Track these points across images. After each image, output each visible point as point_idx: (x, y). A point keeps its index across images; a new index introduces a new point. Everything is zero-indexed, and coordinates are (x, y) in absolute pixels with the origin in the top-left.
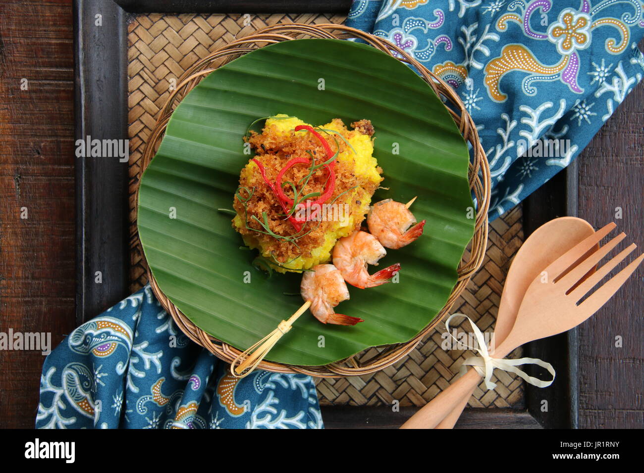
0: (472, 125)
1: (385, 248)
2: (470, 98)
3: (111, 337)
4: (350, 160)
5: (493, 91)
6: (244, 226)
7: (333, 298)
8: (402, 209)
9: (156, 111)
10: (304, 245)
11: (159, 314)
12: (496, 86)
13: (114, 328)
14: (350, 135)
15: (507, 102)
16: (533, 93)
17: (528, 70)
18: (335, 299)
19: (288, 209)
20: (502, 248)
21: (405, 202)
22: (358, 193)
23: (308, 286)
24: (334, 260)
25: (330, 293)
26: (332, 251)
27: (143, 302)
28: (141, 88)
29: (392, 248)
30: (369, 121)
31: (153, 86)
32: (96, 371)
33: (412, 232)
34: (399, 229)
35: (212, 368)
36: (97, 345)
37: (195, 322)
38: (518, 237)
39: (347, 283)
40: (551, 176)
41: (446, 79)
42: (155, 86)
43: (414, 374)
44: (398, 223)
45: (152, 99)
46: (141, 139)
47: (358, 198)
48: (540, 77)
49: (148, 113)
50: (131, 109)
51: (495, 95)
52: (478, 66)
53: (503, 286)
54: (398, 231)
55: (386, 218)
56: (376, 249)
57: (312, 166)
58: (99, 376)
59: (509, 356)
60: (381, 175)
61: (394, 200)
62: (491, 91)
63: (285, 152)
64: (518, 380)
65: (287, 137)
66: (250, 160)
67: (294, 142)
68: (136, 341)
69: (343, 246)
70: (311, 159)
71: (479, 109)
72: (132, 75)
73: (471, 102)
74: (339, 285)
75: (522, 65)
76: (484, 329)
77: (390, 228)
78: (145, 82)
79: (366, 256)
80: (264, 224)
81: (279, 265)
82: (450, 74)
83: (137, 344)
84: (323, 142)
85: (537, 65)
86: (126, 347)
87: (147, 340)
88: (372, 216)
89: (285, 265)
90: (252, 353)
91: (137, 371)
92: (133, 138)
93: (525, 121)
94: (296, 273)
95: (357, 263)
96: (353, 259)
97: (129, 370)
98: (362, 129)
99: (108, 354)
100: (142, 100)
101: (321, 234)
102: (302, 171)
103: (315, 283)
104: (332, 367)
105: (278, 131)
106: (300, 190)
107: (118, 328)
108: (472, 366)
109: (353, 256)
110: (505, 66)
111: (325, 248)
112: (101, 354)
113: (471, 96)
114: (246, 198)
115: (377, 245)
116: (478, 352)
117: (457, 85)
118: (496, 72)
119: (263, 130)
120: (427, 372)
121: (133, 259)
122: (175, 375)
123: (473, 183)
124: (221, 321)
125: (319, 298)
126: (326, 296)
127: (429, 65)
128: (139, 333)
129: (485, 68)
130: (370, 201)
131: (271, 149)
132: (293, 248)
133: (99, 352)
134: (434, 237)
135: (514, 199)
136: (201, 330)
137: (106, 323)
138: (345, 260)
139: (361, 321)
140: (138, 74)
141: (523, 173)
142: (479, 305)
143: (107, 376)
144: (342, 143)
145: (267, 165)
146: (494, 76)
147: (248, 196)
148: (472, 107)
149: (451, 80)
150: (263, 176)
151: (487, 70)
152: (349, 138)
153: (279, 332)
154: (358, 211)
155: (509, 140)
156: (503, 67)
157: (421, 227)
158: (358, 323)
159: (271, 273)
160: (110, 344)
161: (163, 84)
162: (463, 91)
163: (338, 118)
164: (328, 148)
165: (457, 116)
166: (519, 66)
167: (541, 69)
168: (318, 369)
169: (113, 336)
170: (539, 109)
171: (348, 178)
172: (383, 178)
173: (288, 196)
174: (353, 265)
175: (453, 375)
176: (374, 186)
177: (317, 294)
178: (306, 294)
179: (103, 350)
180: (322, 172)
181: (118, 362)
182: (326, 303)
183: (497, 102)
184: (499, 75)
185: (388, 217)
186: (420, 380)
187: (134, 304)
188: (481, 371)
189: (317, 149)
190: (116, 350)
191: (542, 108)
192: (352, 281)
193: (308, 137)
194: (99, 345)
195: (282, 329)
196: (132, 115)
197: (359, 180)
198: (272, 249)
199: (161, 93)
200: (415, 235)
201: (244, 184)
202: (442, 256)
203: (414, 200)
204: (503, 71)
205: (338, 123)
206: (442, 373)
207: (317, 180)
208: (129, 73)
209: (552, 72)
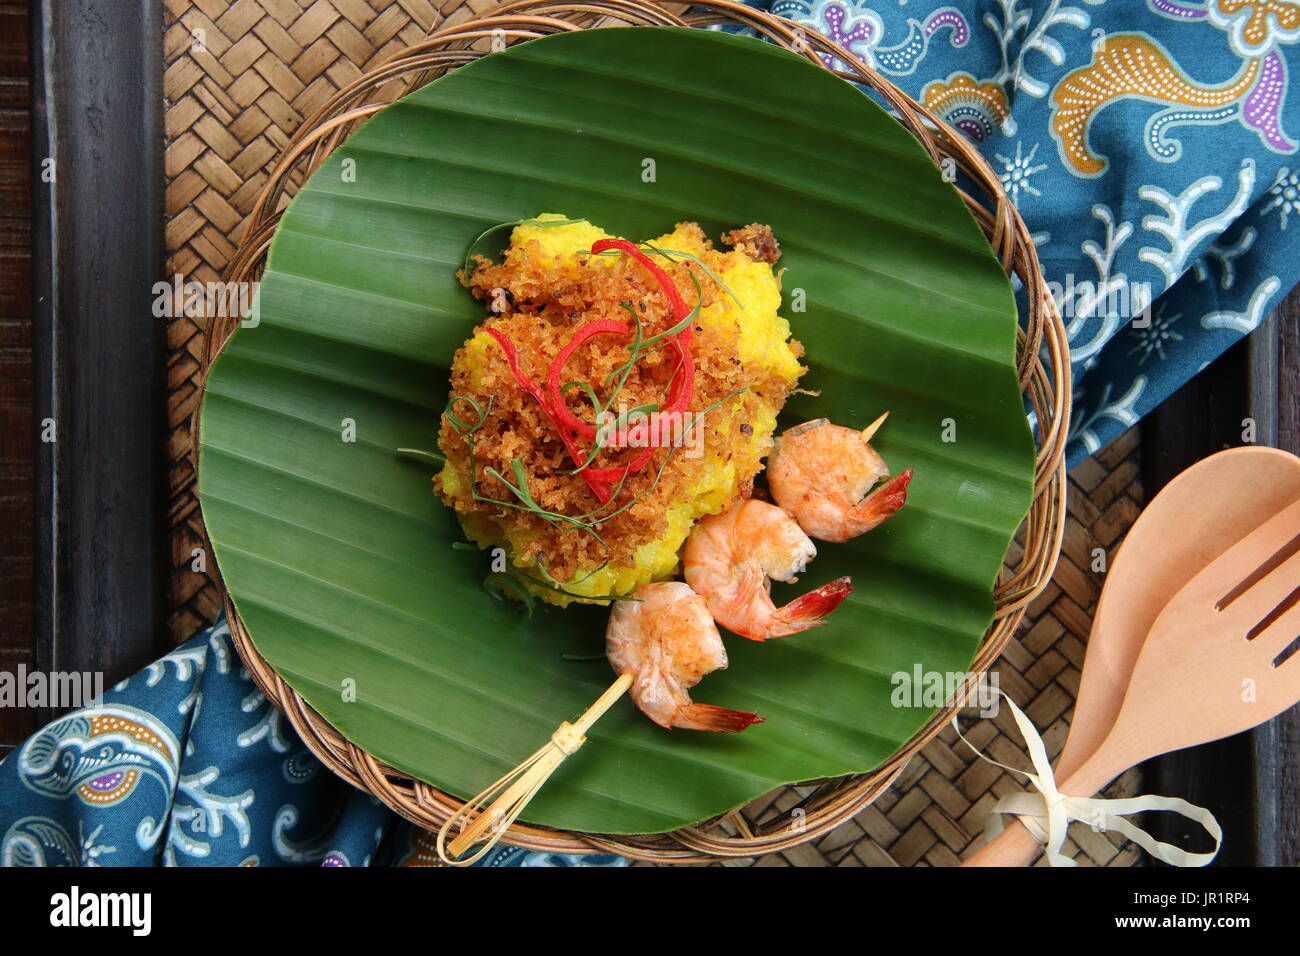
0: (1022, 235)
1: (813, 539)
2: (1016, 168)
3: (126, 756)
4: (728, 324)
5: (1073, 149)
6: (466, 492)
7: (687, 665)
8: (854, 442)
9: (234, 186)
10: (615, 538)
11: (245, 700)
12: (1079, 138)
13: (132, 734)
14: (724, 262)
15: (1106, 177)
16: (1172, 154)
17: (1160, 95)
18: (693, 668)
19: (579, 449)
20: (1089, 525)
21: (860, 426)
22: (745, 405)
23: (623, 634)
24: (689, 572)
25: (680, 654)
26: (683, 550)
27: (205, 671)
28: (198, 128)
29: (829, 539)
30: (768, 227)
31: (226, 123)
32: (85, 841)
33: (879, 500)
34: (847, 492)
35: (379, 834)
36: (89, 775)
37: (347, 730)
38: (1131, 497)
39: (721, 628)
40: (1215, 355)
41: (954, 117)
42: (231, 123)
43: (872, 835)
44: (845, 478)
45: (226, 157)
46: (197, 254)
47: (744, 419)
48: (1188, 113)
49: (214, 189)
50: (173, 179)
51: (1077, 160)
52: (1033, 88)
53: (1092, 617)
54: (845, 499)
55: (814, 466)
56: (792, 542)
57: (636, 342)
58: (94, 853)
59: (1108, 792)
60: (802, 361)
61: (833, 422)
62: (1067, 149)
63: (564, 308)
64: (1130, 851)
65: (567, 270)
66: (477, 327)
67: (587, 281)
68: (188, 767)
69: (710, 536)
70: (632, 323)
71: (1038, 193)
72: (176, 96)
73: (1017, 176)
74: (700, 633)
75: (1145, 84)
76: (1044, 723)
77: (826, 490)
78: (208, 112)
79: (766, 561)
80: (518, 487)
81: (556, 587)
82: (963, 105)
83: (190, 774)
84: (663, 281)
85: (1182, 85)
86: (162, 781)
87: (214, 763)
88: (779, 460)
89: (568, 587)
90: (488, 804)
91: (190, 840)
92: (177, 251)
93: (1152, 224)
94: (595, 605)
95: (744, 576)
96: (735, 569)
97: (170, 839)
98: (752, 247)
99: (117, 798)
100: (201, 156)
101: (660, 509)
102: (611, 353)
103: (643, 628)
104: (687, 836)
105: (545, 256)
106: (608, 400)
107: (141, 734)
108: (1015, 817)
109: (735, 560)
110: (1103, 86)
111: (665, 545)
112: (100, 798)
113: (1018, 163)
114: (471, 422)
115: (792, 534)
116: (1029, 781)
117: (981, 133)
118: (1081, 102)
119: (507, 253)
120: (904, 831)
121: (179, 549)
122: (283, 849)
123: (1028, 375)
124: (410, 728)
125: (652, 665)
126: (669, 659)
127: (912, 85)
128: (197, 747)
129: (1053, 92)
130: (773, 424)
131: (528, 302)
132: (589, 544)
133: (94, 794)
134: (934, 511)
135: (1125, 413)
136: (361, 751)
137: (113, 720)
138: (716, 572)
139: (759, 722)
140: (190, 93)
141: (1145, 348)
142: (1032, 664)
143: (114, 853)
144: (708, 282)
145: (520, 341)
146: (1076, 112)
147: (477, 418)
148: (1021, 189)
149: (965, 122)
150: (514, 370)
151: (1058, 99)
152: (721, 271)
153: (555, 749)
154: (745, 449)
155: (1113, 272)
156: (1099, 89)
157: (901, 486)
158: (751, 726)
159: (530, 604)
160: (122, 774)
161: (252, 120)
162: (998, 151)
163: (690, 222)
164: (674, 296)
165: (984, 211)
166: (1136, 86)
167: (1191, 95)
168: (653, 843)
169: (130, 753)
170: (1186, 195)
171: (724, 369)
172: (806, 368)
173: (577, 415)
174: (734, 583)
175: (970, 838)
176: (783, 387)
177: (648, 657)
178: (620, 657)
179: (104, 788)
180: (662, 354)
181: (142, 818)
182: (671, 679)
183: (1082, 175)
184: (1088, 109)
185: (818, 463)
186: (888, 850)
187: (183, 674)
188: (1037, 827)
189: (648, 298)
190: (137, 789)
191: (1195, 192)
192: (732, 623)
193: (623, 270)
194: (95, 776)
195: (563, 743)
196: (177, 194)
197: (749, 373)
198: (536, 547)
199: (246, 140)
200: (887, 507)
201: (465, 388)
202: (954, 557)
203: (882, 420)
204: (1097, 99)
205: (690, 234)
206: (942, 834)
207: (645, 373)
208: (166, 90)
209: (1219, 101)
